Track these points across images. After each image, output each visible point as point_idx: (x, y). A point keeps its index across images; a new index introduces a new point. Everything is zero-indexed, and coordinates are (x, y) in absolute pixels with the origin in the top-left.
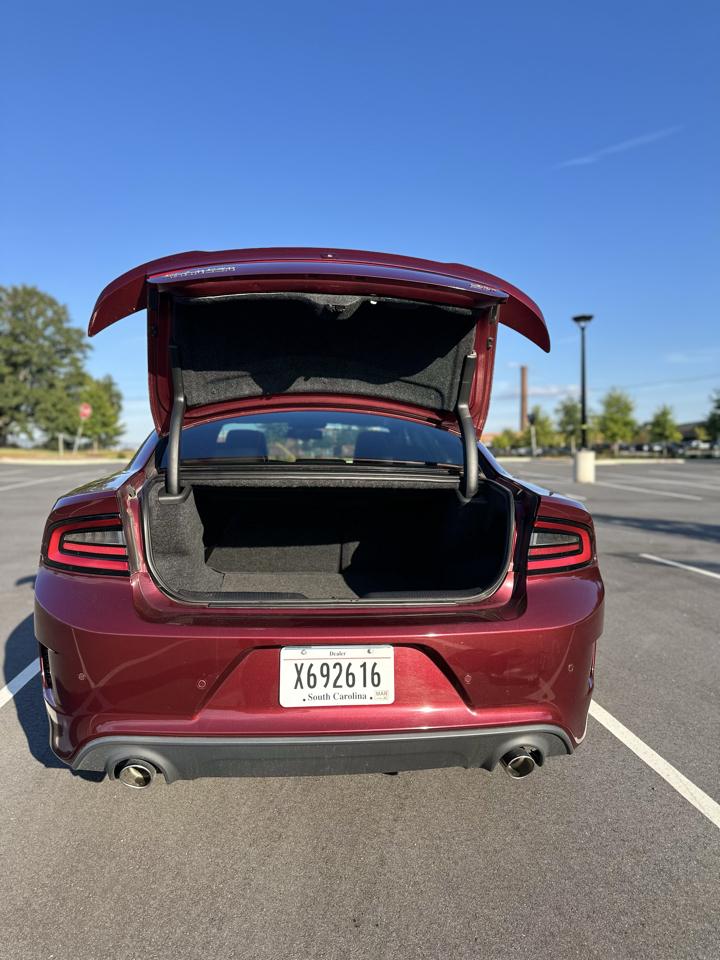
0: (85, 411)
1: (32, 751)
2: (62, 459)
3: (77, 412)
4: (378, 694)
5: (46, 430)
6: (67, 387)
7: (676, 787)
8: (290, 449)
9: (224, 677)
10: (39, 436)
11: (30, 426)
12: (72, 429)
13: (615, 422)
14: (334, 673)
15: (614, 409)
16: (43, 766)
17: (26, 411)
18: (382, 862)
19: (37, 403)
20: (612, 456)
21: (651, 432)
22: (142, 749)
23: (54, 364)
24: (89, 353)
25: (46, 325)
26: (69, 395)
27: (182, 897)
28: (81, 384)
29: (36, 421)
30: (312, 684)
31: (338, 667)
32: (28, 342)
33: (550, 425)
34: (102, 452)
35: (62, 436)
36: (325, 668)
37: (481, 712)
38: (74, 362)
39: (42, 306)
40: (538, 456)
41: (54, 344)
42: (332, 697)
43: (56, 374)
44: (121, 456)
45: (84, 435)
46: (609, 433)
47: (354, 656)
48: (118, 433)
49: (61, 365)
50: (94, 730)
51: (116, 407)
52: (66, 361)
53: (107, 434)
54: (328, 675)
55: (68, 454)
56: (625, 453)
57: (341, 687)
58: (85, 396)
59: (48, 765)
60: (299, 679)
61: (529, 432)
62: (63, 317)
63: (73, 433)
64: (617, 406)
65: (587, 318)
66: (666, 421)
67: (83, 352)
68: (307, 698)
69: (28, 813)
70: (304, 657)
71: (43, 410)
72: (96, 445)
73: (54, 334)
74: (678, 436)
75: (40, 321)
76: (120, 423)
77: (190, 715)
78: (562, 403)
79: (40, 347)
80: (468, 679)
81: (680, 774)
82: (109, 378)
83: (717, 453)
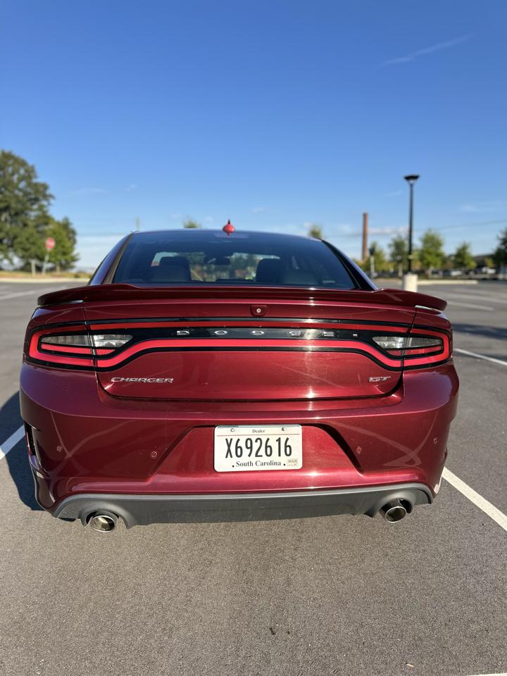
0: (50, 244)
1: (21, 497)
2: (33, 279)
3: (44, 245)
4: (290, 461)
5: (23, 257)
6: (37, 226)
7: (499, 523)
8: (198, 272)
9: (170, 449)
10: (17, 261)
11: (11, 254)
12: (40, 257)
13: (430, 253)
14: (256, 446)
15: (430, 245)
16: (29, 508)
17: (7, 244)
18: (289, 582)
19: (15, 237)
20: (427, 278)
21: (454, 262)
22: (108, 504)
23: (26, 209)
24: (52, 201)
25: (20, 180)
26: (38, 232)
27: (140, 611)
28: (46, 224)
29: (15, 251)
30: (239, 454)
31: (259, 441)
32: (7, 193)
33: (384, 255)
34: (64, 273)
35: (34, 262)
36: (249, 442)
37: (368, 475)
38: (41, 208)
39: (16, 166)
40: (376, 278)
41: (26, 194)
42: (254, 464)
43: (28, 217)
44: (77, 276)
45: (49, 261)
46: (425, 262)
47: (271, 432)
48: (74, 259)
49: (32, 210)
50: (70, 490)
51: (72, 241)
52: (35, 207)
53: (66, 260)
54: (251, 448)
55: (39, 275)
56: (436, 276)
57: (261, 456)
58: (49, 233)
59: (33, 509)
60: (229, 451)
61: (369, 261)
62: (32, 174)
63: (42, 259)
64: (432, 242)
65: (415, 177)
66: (465, 253)
67: (47, 200)
68: (235, 465)
69: (20, 546)
70: (232, 433)
71: (20, 243)
72: (58, 268)
73: (26, 187)
74: (473, 264)
75: (15, 178)
76: (75, 252)
77: (145, 478)
78: (393, 240)
79: (16, 196)
80: (359, 450)
81: (501, 513)
82: (66, 219)
83: (501, 276)
